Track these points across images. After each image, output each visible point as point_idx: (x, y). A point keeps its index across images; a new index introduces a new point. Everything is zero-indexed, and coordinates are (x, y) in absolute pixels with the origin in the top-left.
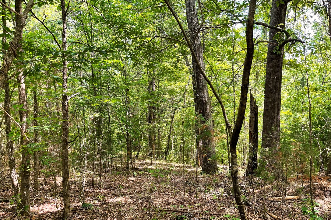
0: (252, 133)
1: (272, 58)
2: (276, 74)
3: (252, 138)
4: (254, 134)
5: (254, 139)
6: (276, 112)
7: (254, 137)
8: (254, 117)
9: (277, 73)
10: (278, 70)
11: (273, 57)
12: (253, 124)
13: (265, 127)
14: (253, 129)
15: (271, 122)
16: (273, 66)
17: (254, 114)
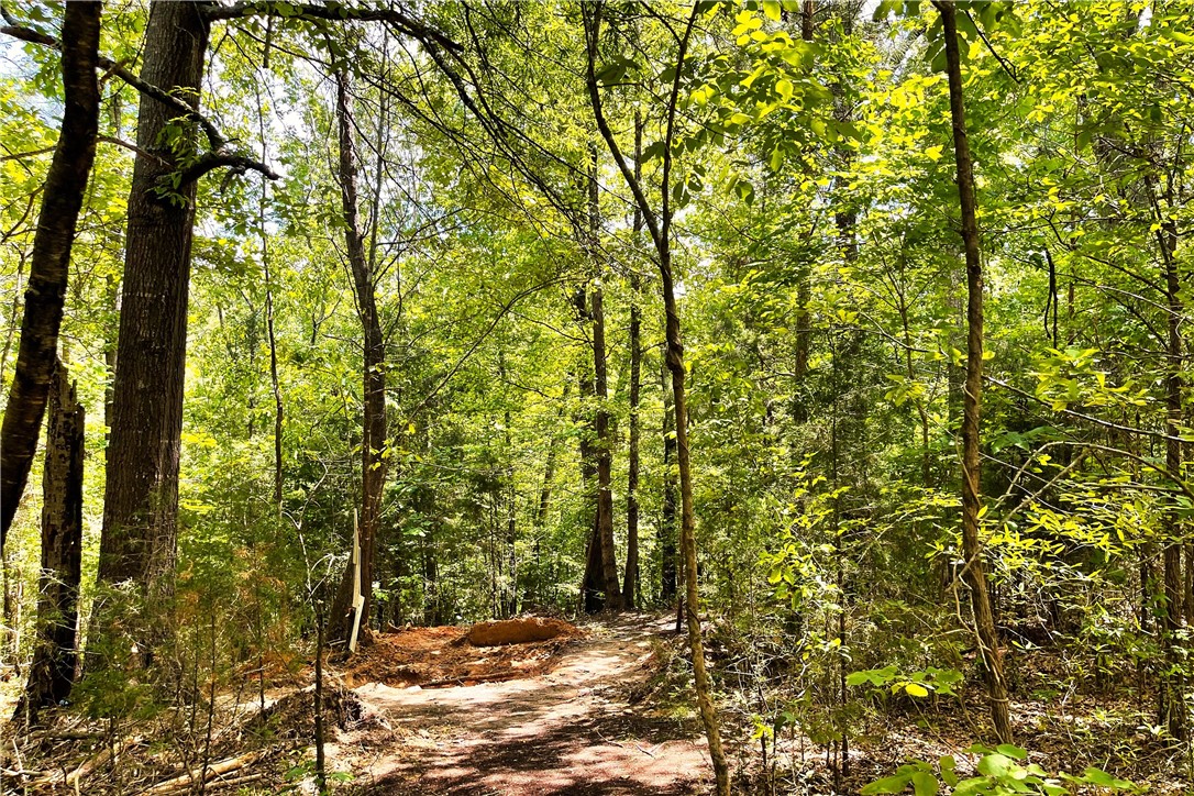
0: (57, 522)
1: (150, 219)
2: (167, 282)
3: (57, 544)
4: (63, 527)
5: (64, 548)
6: (164, 433)
7: (66, 540)
8: (67, 454)
9: (168, 279)
10: (176, 268)
11: (154, 215)
12: (63, 484)
13: (116, 494)
14: (60, 507)
15: (140, 474)
16: (153, 248)
17: (67, 443)
